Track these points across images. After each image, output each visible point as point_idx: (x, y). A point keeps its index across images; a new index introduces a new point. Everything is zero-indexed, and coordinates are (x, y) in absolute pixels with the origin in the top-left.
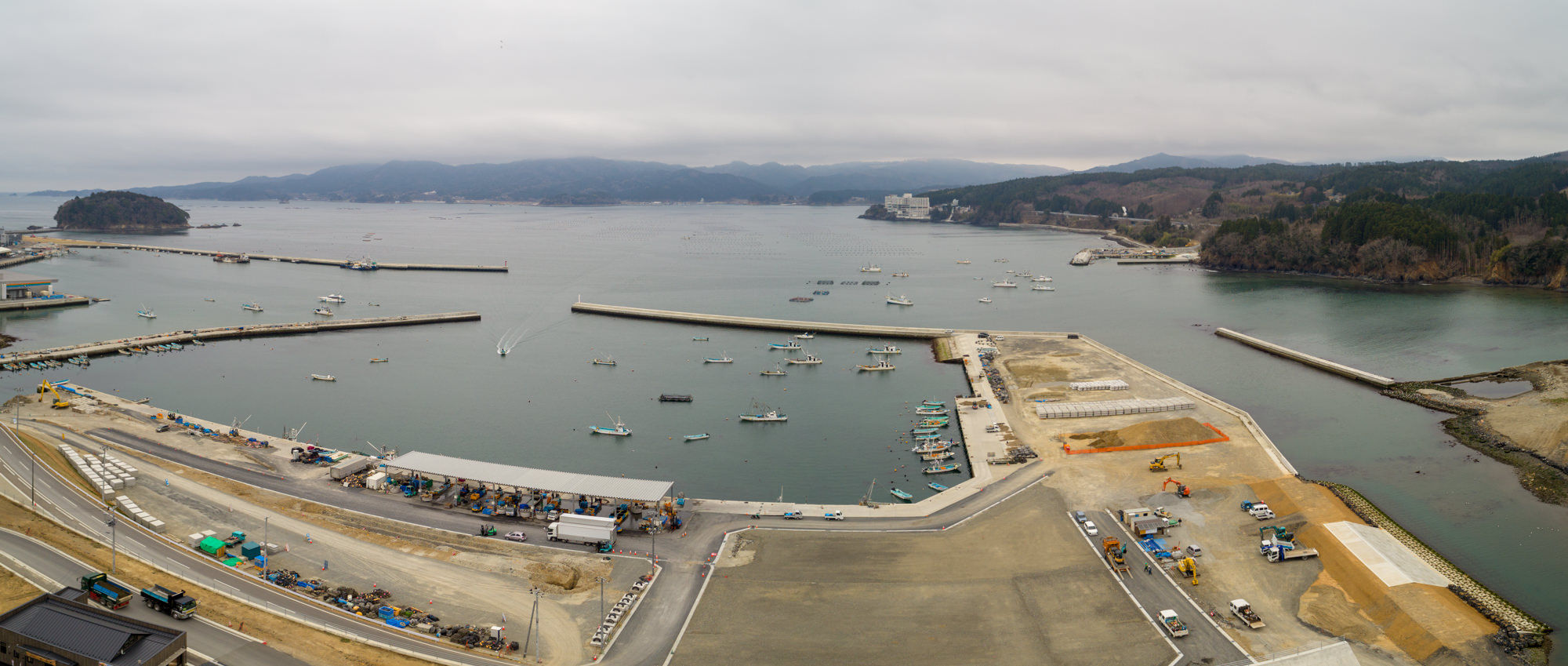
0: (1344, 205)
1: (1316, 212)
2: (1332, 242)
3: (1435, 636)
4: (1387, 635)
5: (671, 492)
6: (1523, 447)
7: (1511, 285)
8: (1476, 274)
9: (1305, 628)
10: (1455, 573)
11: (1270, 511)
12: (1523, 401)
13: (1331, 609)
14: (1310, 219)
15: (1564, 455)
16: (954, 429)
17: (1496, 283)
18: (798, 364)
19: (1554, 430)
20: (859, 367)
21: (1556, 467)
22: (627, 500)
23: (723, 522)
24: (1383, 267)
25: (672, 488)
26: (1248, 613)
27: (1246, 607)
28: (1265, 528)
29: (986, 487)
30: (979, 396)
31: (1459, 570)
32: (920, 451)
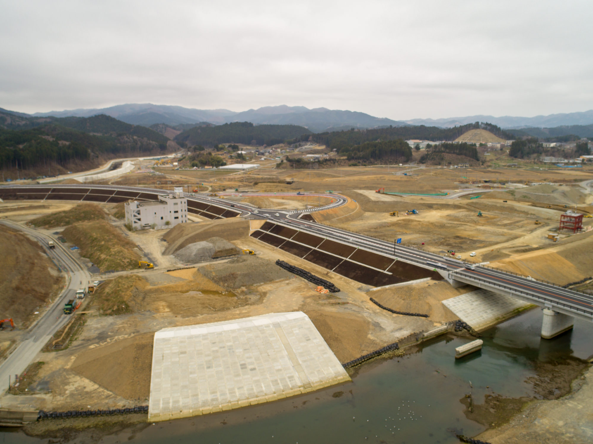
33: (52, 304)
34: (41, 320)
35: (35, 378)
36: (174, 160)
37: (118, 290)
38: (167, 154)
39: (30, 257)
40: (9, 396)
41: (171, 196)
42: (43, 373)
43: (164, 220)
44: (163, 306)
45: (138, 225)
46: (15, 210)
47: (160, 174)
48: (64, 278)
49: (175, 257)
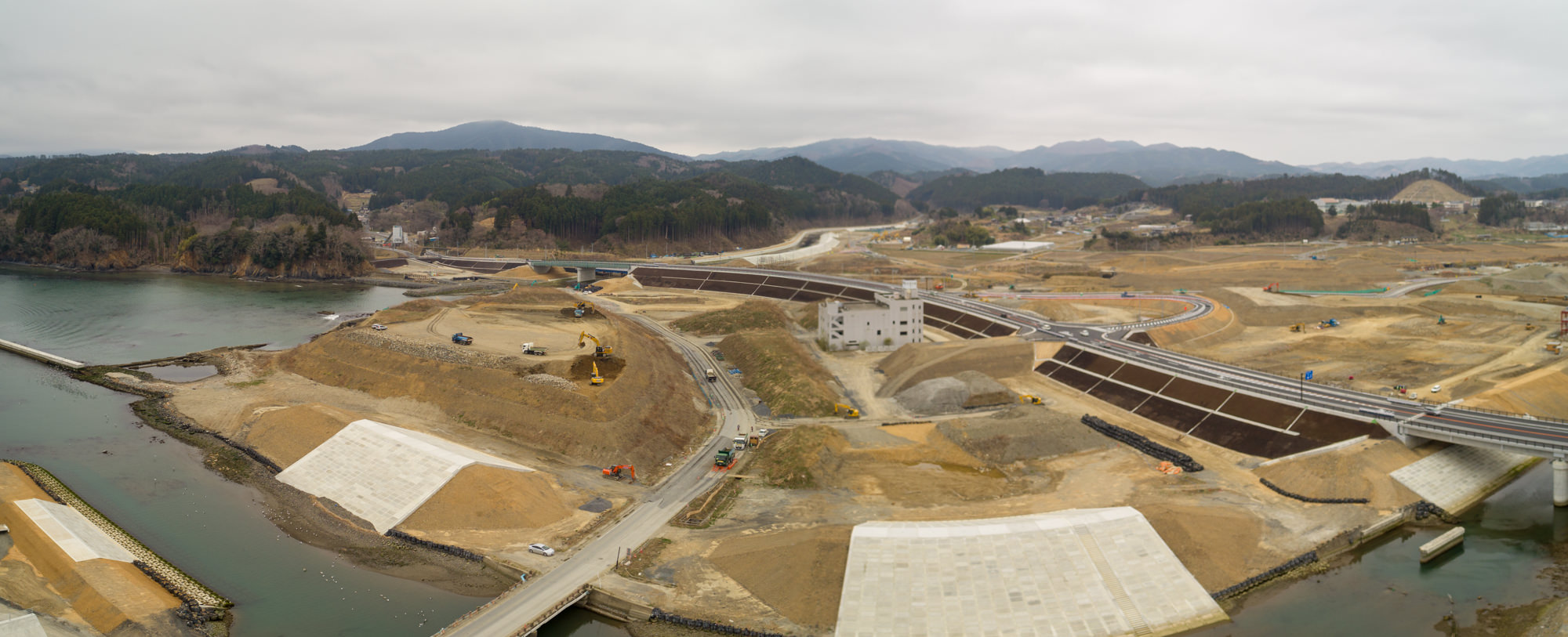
0: (38, 195)
1: (11, 203)
2: (26, 232)
4: (74, 608)
6: (207, 428)
7: (198, 273)
8: (164, 263)
10: (140, 550)
12: (208, 384)
13: (20, 583)
14: (5, 209)
15: (246, 437)
17: (183, 271)
19: (237, 412)
21: (238, 448)
24: (75, 255)
31: (144, 546)
33: (693, 456)
34: (673, 476)
35: (654, 561)
36: (905, 232)
37: (797, 448)
38: (895, 222)
39: (669, 377)
40: (615, 576)
41: (896, 294)
42: (667, 556)
43: (883, 337)
44: (871, 483)
45: (838, 342)
46: (657, 302)
47: (880, 255)
48: (716, 417)
49: (898, 401)
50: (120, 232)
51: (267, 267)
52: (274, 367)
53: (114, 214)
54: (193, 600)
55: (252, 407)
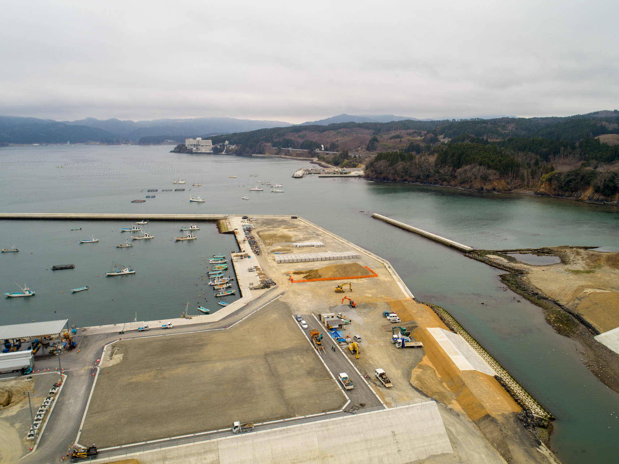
0: (450, 145)
1: (432, 149)
2: (441, 166)
3: (484, 406)
4: (457, 400)
5: (67, 326)
6: (550, 297)
7: (553, 196)
8: (530, 189)
9: (413, 389)
10: (499, 368)
11: (398, 318)
12: (553, 269)
13: (428, 379)
14: (429, 153)
15: (576, 307)
16: (230, 271)
18: (140, 239)
19: (572, 290)
20: (176, 238)
21: (570, 313)
22: (39, 336)
23: (102, 339)
24: (471, 182)
25: (67, 323)
26: (384, 377)
27: (383, 374)
28: (395, 328)
29: (249, 303)
30: (244, 251)
31: (502, 367)
32: (213, 284)
50: (501, 168)
51: (605, 195)
52: (602, 263)
53: (498, 157)
54: (529, 409)
55: (583, 287)
